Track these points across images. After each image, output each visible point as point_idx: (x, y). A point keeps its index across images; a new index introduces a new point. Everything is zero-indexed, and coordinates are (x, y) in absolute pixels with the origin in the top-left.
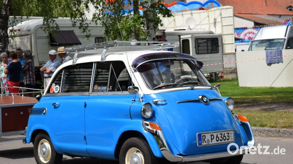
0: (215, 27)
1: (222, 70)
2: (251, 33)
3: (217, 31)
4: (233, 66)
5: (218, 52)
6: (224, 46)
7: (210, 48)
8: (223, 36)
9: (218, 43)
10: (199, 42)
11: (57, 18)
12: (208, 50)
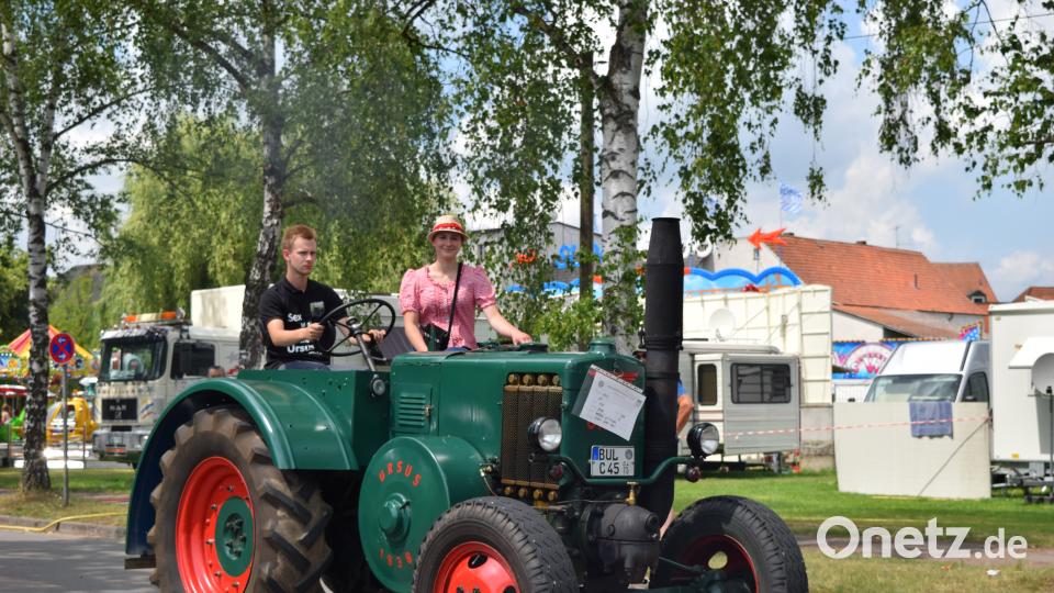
0: (784, 336)
1: (795, 446)
2: (876, 356)
3: (788, 348)
4: (825, 437)
5: (787, 401)
6: (805, 385)
7: (768, 388)
8: (802, 361)
9: (789, 379)
10: (741, 372)
11: (389, 295)
12: (762, 393)
